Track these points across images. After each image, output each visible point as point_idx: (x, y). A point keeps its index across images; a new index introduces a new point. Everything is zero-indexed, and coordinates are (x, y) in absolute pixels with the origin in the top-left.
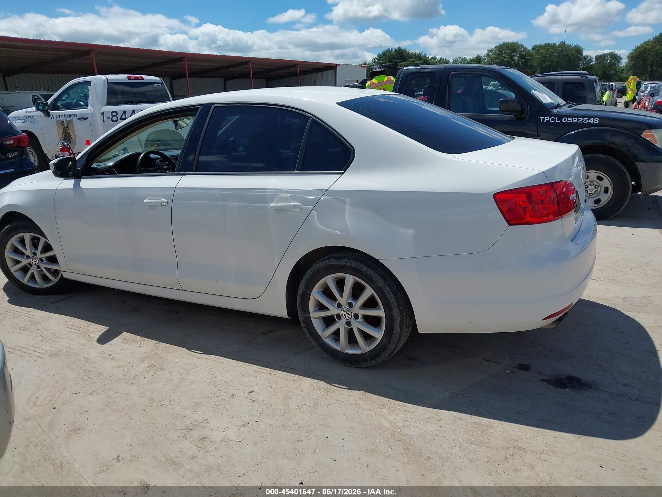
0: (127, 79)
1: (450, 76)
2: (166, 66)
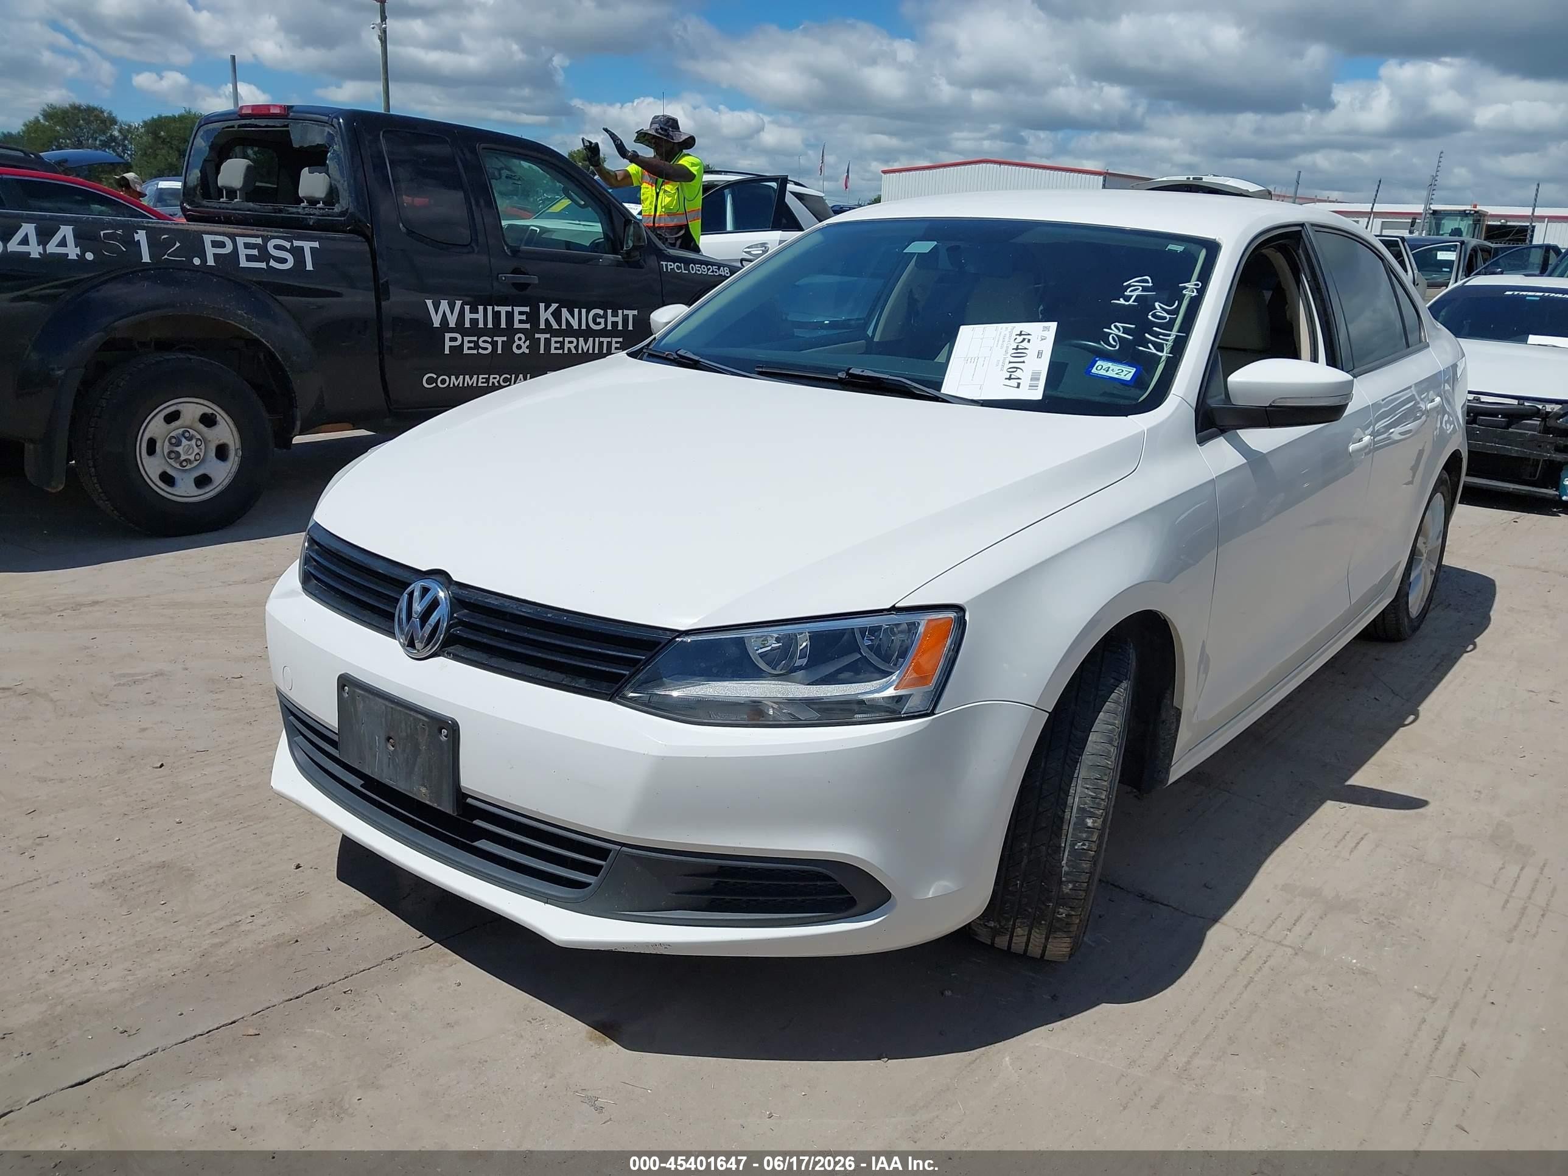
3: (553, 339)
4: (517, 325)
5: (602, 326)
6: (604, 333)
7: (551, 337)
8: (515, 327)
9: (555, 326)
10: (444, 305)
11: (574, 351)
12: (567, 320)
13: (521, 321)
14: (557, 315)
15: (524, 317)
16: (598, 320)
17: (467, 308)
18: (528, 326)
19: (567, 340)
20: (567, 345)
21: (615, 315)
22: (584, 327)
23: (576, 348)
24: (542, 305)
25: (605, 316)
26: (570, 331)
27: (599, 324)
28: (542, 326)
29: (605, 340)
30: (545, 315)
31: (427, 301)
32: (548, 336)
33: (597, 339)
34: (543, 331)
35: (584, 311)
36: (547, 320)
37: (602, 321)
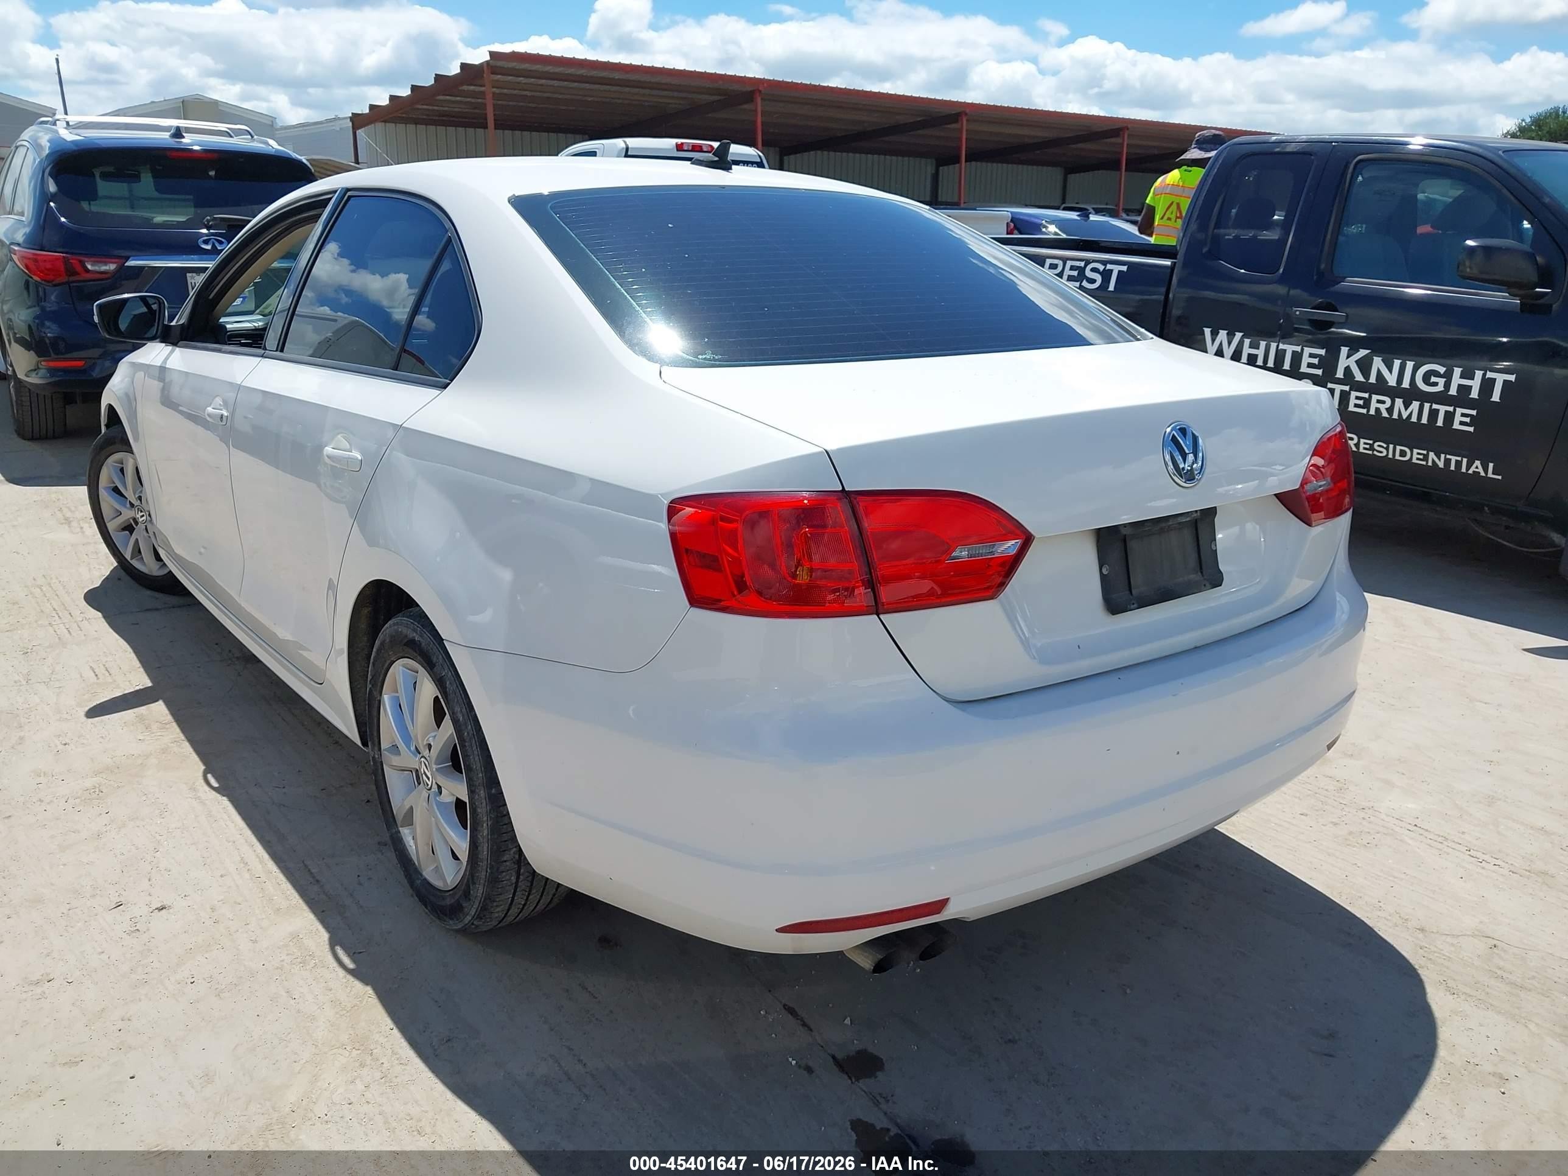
0: (672, 149)
1: (1352, 167)
2: (920, 132)
3: (1354, 394)
4: (1304, 369)
5: (1440, 388)
6: (1442, 398)
7: (1351, 389)
8: (1301, 370)
9: (1359, 377)
10: (1223, 335)
11: (1385, 414)
12: (1379, 372)
13: (1310, 365)
14: (1365, 366)
15: (1316, 361)
16: (1433, 379)
17: (1247, 342)
18: (1319, 372)
19: (1375, 397)
20: (1374, 405)
21: (1468, 375)
22: (1406, 384)
23: (1390, 410)
24: (1344, 350)
25: (1448, 376)
26: (1381, 387)
27: (1435, 384)
28: (1340, 374)
29: (1443, 409)
30: (1346, 361)
31: (1205, 329)
32: (1347, 388)
33: (1427, 406)
34: (1339, 382)
35: (1410, 365)
36: (1348, 370)
37: (1441, 381)
